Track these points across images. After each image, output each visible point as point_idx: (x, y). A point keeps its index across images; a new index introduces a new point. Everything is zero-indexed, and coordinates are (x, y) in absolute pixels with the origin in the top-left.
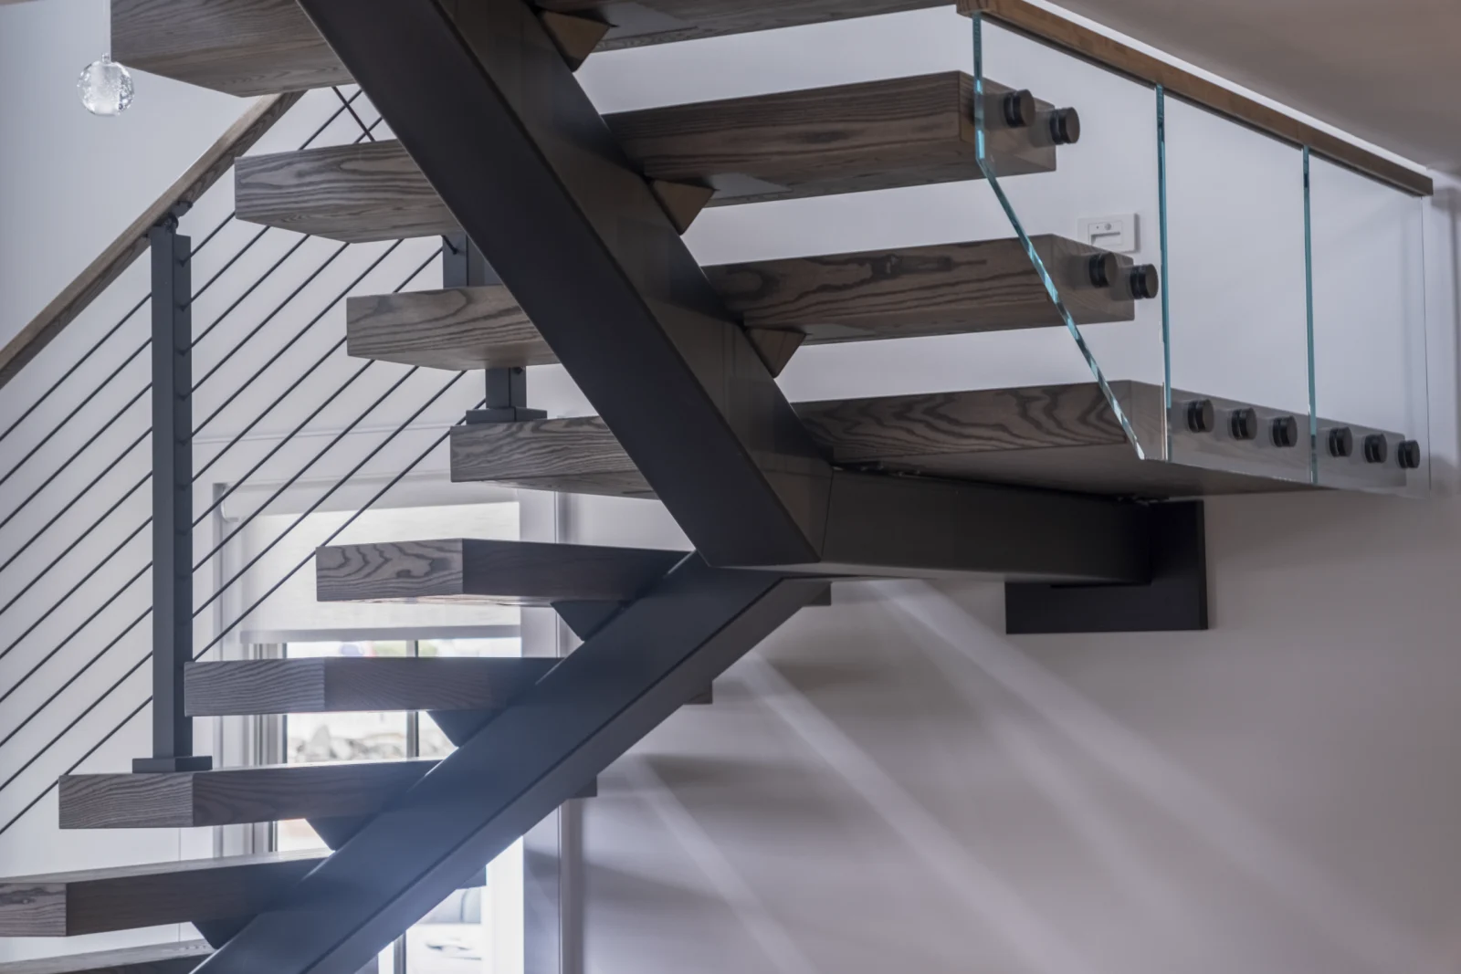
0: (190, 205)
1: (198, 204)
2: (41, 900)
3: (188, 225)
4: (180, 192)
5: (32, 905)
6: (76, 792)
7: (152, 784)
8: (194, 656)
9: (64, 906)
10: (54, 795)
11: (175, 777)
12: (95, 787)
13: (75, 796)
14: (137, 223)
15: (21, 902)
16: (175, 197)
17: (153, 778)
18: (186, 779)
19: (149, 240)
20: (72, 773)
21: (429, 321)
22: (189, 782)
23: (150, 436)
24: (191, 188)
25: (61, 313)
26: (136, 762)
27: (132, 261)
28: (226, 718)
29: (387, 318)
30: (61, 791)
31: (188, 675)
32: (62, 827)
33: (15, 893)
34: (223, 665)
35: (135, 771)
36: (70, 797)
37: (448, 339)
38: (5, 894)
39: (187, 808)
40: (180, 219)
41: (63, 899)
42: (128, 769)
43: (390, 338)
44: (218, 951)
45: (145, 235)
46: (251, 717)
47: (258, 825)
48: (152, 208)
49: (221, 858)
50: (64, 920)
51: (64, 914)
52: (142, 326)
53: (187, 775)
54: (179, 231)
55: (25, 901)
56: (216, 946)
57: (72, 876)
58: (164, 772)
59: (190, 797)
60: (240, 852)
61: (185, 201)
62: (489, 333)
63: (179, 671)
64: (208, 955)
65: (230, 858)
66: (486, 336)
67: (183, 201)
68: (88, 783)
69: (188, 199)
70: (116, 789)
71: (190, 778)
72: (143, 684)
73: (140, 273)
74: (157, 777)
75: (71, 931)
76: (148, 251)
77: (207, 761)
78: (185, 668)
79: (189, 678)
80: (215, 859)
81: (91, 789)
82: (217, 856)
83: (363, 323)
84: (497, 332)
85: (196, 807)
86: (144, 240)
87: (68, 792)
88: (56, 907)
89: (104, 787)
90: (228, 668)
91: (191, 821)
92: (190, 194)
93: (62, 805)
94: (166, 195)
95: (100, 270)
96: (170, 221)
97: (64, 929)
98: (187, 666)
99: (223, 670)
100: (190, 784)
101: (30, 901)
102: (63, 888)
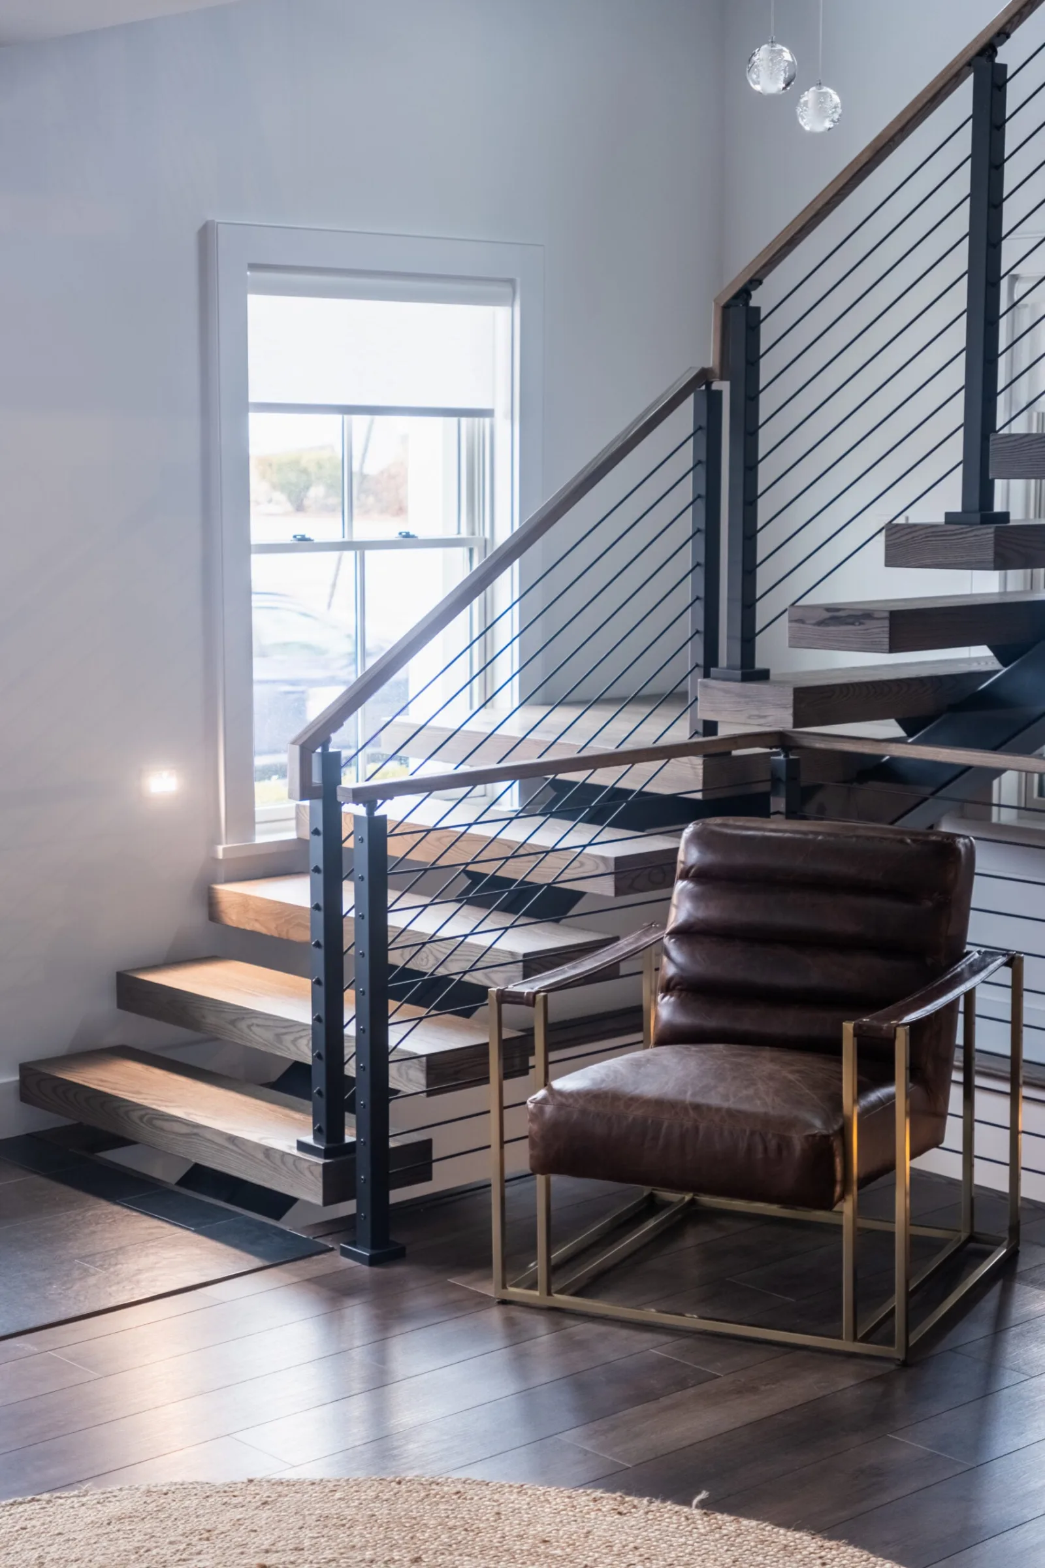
0: (1008, 36)
1: (1015, 35)
2: (869, 624)
3: (1007, 55)
4: (999, 25)
5: (862, 627)
6: (899, 538)
7: (961, 533)
8: (997, 428)
9: (887, 629)
10: (881, 540)
11: (980, 529)
12: (914, 534)
13: (898, 541)
14: (962, 55)
15: (853, 624)
16: (995, 30)
17: (962, 529)
18: (989, 531)
19: (972, 69)
20: (895, 522)
22: (991, 533)
23: (967, 240)
24: (1009, 21)
25: (895, 135)
26: (948, 515)
27: (958, 86)
28: (1012, 481)
30: (887, 536)
31: (993, 445)
32: (887, 565)
33: (850, 616)
34: (1021, 438)
35: (947, 522)
36: (893, 542)
38: (841, 617)
39: (990, 555)
40: (999, 49)
41: (886, 623)
42: (941, 519)
44: (1005, 669)
45: (969, 64)
46: (1033, 481)
47: (1036, 571)
48: (976, 41)
49: (1004, 593)
50: (887, 640)
51: (888, 636)
52: (964, 144)
53: (990, 528)
54: (998, 60)
55: (857, 624)
56: (1005, 665)
57: (892, 604)
58: (971, 524)
59: (991, 544)
60: (1020, 588)
61: (1005, 33)
63: (985, 439)
64: (997, 671)
65: (1011, 593)
67: (1002, 33)
68: (909, 530)
69: (1007, 31)
70: (931, 536)
71: (992, 530)
72: (955, 450)
73: (962, 99)
74: (966, 528)
75: (894, 648)
76: (971, 77)
77: (1005, 516)
78: (991, 438)
79: (995, 446)
80: (1000, 594)
81: (910, 536)
82: (1002, 590)
85: (997, 554)
86: (967, 68)
87: (891, 538)
88: (881, 631)
89: (921, 535)
90: (1026, 439)
91: (992, 565)
92: (1009, 26)
93: (888, 547)
94: (988, 28)
95: (930, 95)
96: (991, 52)
97: (887, 647)
98: (992, 437)
99: (1021, 441)
100: (992, 535)
101: (861, 624)
102: (887, 615)
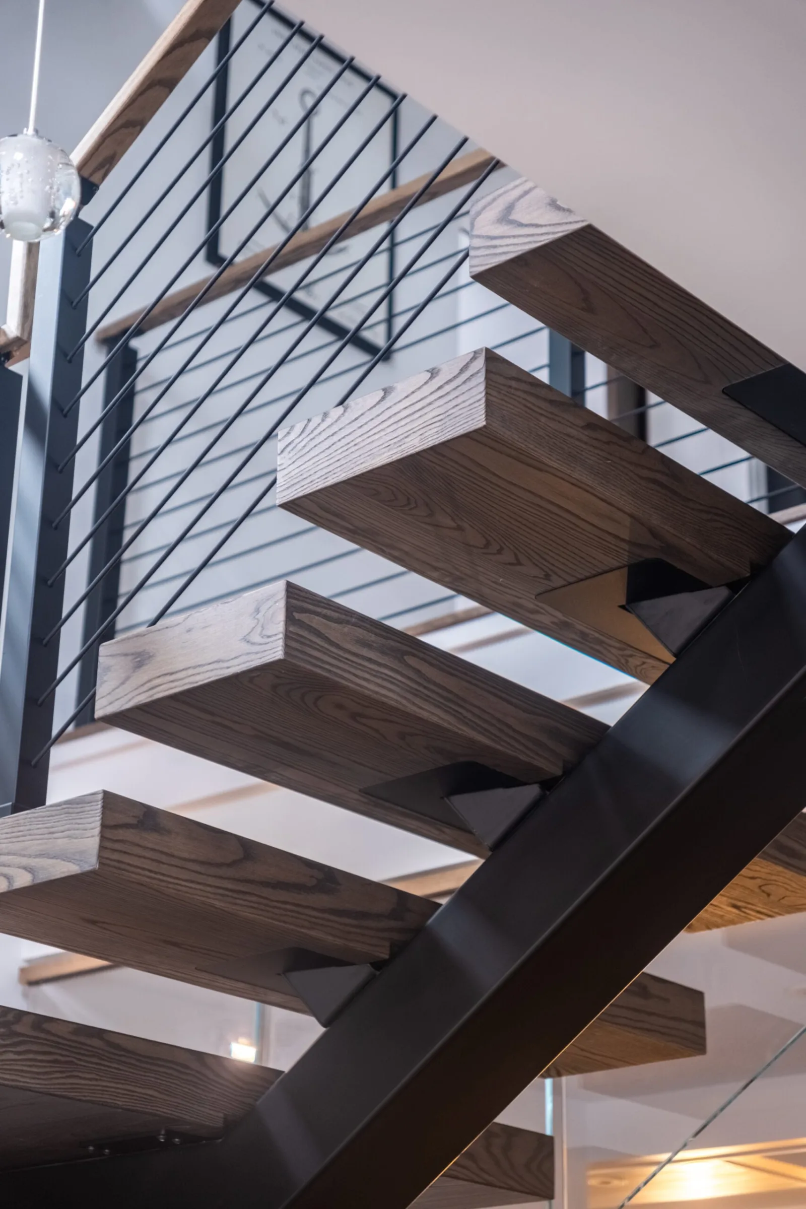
21: (202, 863)
29: (151, 839)
37: (222, 895)
43: (153, 866)
62: (266, 905)
66: (263, 907)
83: (121, 834)
84: (275, 907)
